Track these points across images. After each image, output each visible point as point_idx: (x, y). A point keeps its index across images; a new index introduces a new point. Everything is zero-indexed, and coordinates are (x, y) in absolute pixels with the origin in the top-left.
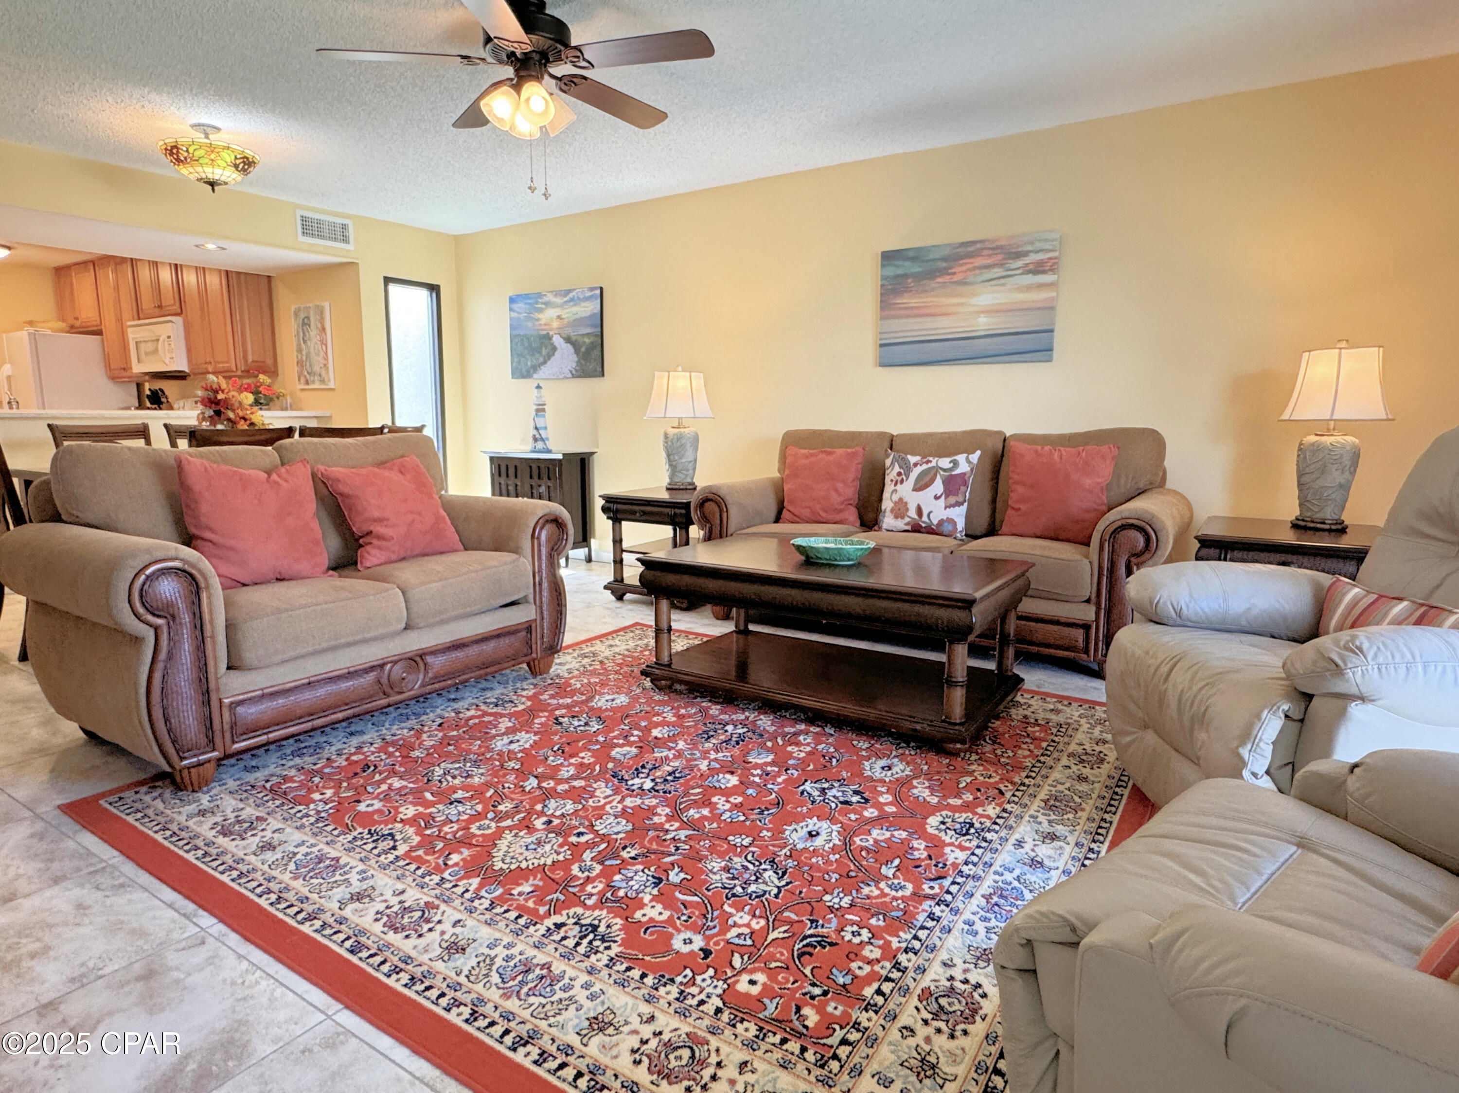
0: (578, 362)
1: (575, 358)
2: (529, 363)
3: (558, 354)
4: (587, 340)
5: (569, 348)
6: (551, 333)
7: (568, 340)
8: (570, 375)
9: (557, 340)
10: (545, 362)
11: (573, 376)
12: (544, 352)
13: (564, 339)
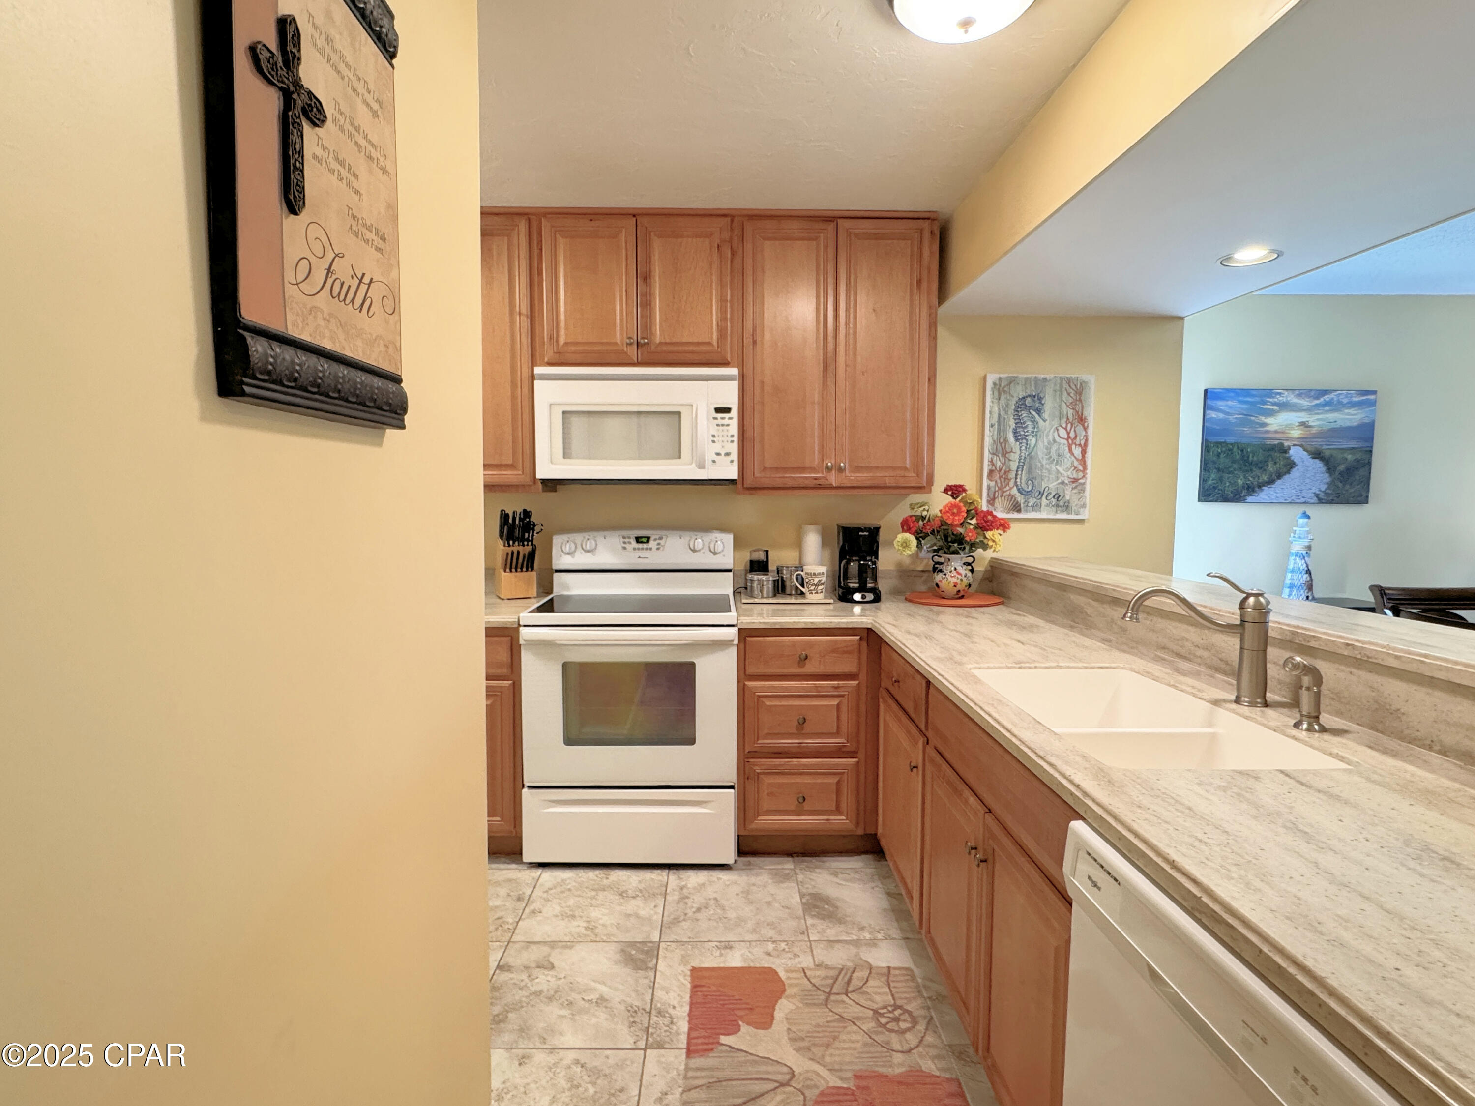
0: (1330, 485)
1: (1327, 478)
2: (1240, 482)
3: (1295, 473)
4: (1350, 457)
5: (1319, 464)
6: (1286, 444)
7: (1317, 455)
8: (1315, 500)
9: (1296, 453)
10: (1271, 482)
11: (1321, 501)
12: (1271, 467)
13: (1309, 453)
